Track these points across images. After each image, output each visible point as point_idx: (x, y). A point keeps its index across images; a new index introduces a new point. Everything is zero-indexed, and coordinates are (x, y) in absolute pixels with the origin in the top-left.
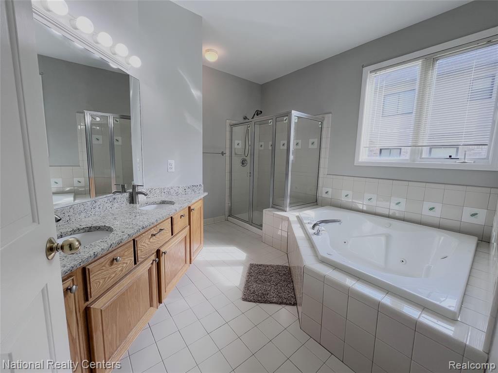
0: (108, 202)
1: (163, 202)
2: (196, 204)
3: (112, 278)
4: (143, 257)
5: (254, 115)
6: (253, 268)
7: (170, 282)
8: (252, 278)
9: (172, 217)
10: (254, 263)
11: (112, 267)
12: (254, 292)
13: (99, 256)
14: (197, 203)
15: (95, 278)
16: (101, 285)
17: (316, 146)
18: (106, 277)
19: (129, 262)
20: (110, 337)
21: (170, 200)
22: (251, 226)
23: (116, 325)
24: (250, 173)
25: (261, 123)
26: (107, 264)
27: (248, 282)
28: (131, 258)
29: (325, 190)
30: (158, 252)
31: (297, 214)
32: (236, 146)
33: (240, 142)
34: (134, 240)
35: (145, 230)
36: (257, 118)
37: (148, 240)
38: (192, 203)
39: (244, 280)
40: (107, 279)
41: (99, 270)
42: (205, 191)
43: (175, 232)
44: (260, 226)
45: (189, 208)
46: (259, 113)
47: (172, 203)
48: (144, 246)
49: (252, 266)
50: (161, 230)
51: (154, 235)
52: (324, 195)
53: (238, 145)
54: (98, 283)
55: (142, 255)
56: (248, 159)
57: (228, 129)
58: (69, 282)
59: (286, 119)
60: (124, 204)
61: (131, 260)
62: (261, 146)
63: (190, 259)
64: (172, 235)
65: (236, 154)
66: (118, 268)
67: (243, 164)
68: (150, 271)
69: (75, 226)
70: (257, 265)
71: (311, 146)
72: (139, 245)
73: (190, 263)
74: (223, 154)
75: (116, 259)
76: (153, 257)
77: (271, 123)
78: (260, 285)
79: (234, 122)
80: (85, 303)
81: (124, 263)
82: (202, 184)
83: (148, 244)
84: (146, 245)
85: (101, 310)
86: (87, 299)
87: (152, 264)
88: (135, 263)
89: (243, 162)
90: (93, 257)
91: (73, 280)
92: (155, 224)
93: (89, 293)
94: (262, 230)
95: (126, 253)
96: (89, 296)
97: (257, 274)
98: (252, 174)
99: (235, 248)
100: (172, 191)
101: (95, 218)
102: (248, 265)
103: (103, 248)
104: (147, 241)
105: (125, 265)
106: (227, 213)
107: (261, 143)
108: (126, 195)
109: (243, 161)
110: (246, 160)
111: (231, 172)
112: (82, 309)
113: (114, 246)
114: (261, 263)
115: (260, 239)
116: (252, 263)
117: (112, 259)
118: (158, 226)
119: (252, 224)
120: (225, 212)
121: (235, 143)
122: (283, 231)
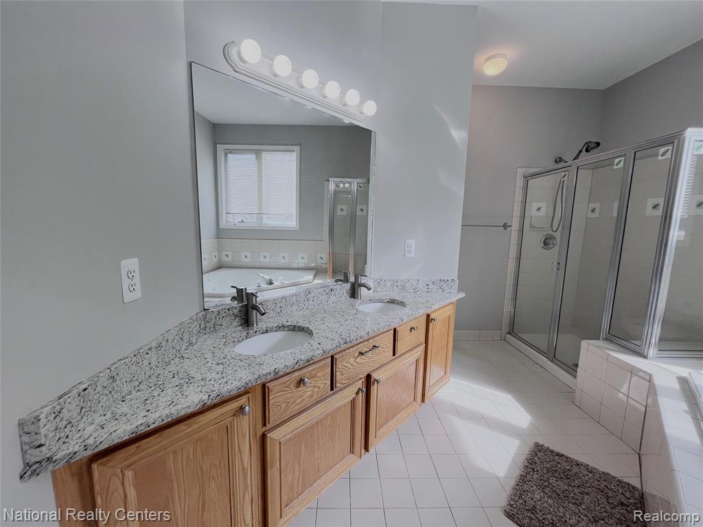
0: (324, 293)
1: (392, 302)
2: (440, 311)
3: (297, 405)
4: (344, 382)
5: (580, 151)
6: (540, 454)
7: (384, 424)
8: (535, 476)
9: (395, 329)
10: (546, 445)
11: (299, 389)
12: (534, 509)
13: (281, 373)
14: (443, 309)
15: (275, 400)
16: (282, 410)
18: (289, 402)
19: (322, 386)
20: (290, 478)
21: (402, 300)
22: (552, 364)
23: (299, 464)
24: (559, 263)
25: (596, 166)
26: (293, 384)
27: (523, 480)
28: (326, 381)
30: (369, 377)
32: (534, 213)
33: (543, 205)
34: (332, 357)
35: (349, 345)
36: (586, 158)
37: (354, 360)
38: (433, 309)
40: (290, 405)
41: (282, 391)
42: (460, 290)
43: (399, 351)
44: (572, 368)
45: (428, 316)
46: (591, 146)
47: (402, 304)
48: (346, 367)
49: (539, 449)
50: (375, 347)
51: (362, 354)
53: (539, 209)
54: (279, 408)
55: (342, 380)
56: (557, 235)
57: (520, 183)
58: (244, 400)
59: (666, 152)
60: (344, 298)
61: (326, 384)
62: (593, 210)
63: (423, 395)
64: (394, 354)
65: (531, 226)
66: (306, 392)
67: (545, 244)
68: (353, 402)
69: (283, 321)
70: (552, 452)
72: (339, 366)
73: (423, 401)
74: (505, 226)
75: (303, 380)
76: (360, 384)
77: (621, 165)
78: (550, 501)
79: (533, 170)
80: (262, 427)
81: (315, 387)
82: (456, 278)
83: (352, 365)
84: (350, 366)
85: (280, 442)
86: (264, 425)
87: (357, 393)
88: (332, 389)
89: (547, 242)
90: (272, 375)
91: (249, 397)
92: (365, 338)
93: (267, 418)
94: (575, 377)
95: (319, 374)
96: (267, 421)
97: (548, 471)
98: (563, 265)
99: (510, 397)
100: (408, 285)
101: (305, 313)
102: (531, 444)
103: (287, 364)
104: (352, 360)
105: (316, 389)
106: (505, 328)
107: (592, 206)
108: (348, 286)
109: (546, 238)
110: (552, 238)
111: (519, 258)
112: (259, 434)
113: (301, 363)
114: (561, 452)
115: (569, 395)
116: (541, 443)
117: (299, 379)
118: (371, 341)
119: (553, 358)
120: (502, 325)
121: (533, 207)
122: (630, 400)
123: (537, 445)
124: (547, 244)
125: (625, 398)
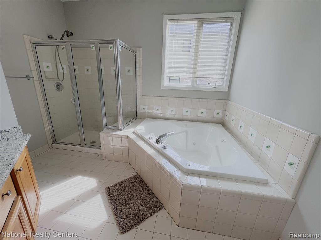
5: (63, 35)
6: (111, 192)
8: (117, 203)
10: (109, 186)
12: (127, 218)
17: (132, 73)
22: (85, 148)
27: (115, 210)
29: (142, 107)
31: (132, 130)
32: (46, 69)
33: (50, 65)
36: (68, 40)
38: (15, 163)
39: (110, 210)
44: (99, 147)
46: (69, 34)
52: (142, 111)
53: (48, 67)
57: (29, 47)
59: (93, 47)
65: (47, 78)
67: (58, 88)
70: (113, 186)
71: (127, 73)
74: (28, 78)
78: (128, 207)
89: (59, 87)
94: (101, 149)
98: (77, 99)
102: (104, 191)
110: (61, 84)
114: (115, 183)
116: (107, 187)
119: (85, 145)
120: (47, 140)
121: (44, 65)
122: (123, 147)
123: (107, 189)
124: (59, 88)
125: (121, 147)
